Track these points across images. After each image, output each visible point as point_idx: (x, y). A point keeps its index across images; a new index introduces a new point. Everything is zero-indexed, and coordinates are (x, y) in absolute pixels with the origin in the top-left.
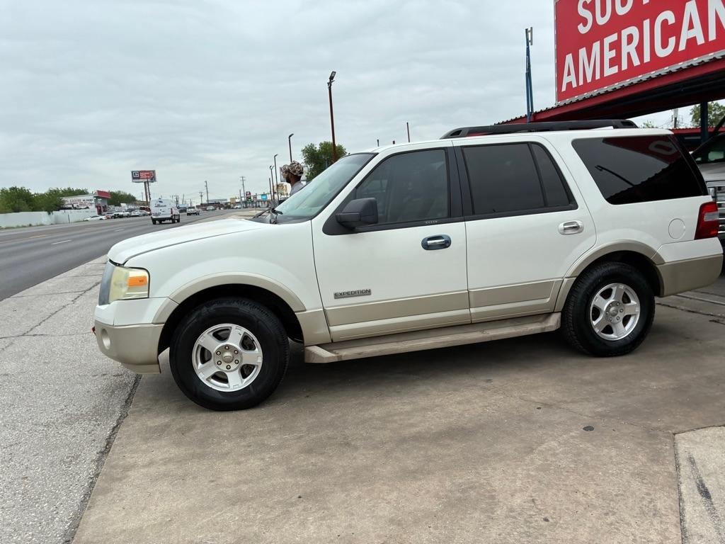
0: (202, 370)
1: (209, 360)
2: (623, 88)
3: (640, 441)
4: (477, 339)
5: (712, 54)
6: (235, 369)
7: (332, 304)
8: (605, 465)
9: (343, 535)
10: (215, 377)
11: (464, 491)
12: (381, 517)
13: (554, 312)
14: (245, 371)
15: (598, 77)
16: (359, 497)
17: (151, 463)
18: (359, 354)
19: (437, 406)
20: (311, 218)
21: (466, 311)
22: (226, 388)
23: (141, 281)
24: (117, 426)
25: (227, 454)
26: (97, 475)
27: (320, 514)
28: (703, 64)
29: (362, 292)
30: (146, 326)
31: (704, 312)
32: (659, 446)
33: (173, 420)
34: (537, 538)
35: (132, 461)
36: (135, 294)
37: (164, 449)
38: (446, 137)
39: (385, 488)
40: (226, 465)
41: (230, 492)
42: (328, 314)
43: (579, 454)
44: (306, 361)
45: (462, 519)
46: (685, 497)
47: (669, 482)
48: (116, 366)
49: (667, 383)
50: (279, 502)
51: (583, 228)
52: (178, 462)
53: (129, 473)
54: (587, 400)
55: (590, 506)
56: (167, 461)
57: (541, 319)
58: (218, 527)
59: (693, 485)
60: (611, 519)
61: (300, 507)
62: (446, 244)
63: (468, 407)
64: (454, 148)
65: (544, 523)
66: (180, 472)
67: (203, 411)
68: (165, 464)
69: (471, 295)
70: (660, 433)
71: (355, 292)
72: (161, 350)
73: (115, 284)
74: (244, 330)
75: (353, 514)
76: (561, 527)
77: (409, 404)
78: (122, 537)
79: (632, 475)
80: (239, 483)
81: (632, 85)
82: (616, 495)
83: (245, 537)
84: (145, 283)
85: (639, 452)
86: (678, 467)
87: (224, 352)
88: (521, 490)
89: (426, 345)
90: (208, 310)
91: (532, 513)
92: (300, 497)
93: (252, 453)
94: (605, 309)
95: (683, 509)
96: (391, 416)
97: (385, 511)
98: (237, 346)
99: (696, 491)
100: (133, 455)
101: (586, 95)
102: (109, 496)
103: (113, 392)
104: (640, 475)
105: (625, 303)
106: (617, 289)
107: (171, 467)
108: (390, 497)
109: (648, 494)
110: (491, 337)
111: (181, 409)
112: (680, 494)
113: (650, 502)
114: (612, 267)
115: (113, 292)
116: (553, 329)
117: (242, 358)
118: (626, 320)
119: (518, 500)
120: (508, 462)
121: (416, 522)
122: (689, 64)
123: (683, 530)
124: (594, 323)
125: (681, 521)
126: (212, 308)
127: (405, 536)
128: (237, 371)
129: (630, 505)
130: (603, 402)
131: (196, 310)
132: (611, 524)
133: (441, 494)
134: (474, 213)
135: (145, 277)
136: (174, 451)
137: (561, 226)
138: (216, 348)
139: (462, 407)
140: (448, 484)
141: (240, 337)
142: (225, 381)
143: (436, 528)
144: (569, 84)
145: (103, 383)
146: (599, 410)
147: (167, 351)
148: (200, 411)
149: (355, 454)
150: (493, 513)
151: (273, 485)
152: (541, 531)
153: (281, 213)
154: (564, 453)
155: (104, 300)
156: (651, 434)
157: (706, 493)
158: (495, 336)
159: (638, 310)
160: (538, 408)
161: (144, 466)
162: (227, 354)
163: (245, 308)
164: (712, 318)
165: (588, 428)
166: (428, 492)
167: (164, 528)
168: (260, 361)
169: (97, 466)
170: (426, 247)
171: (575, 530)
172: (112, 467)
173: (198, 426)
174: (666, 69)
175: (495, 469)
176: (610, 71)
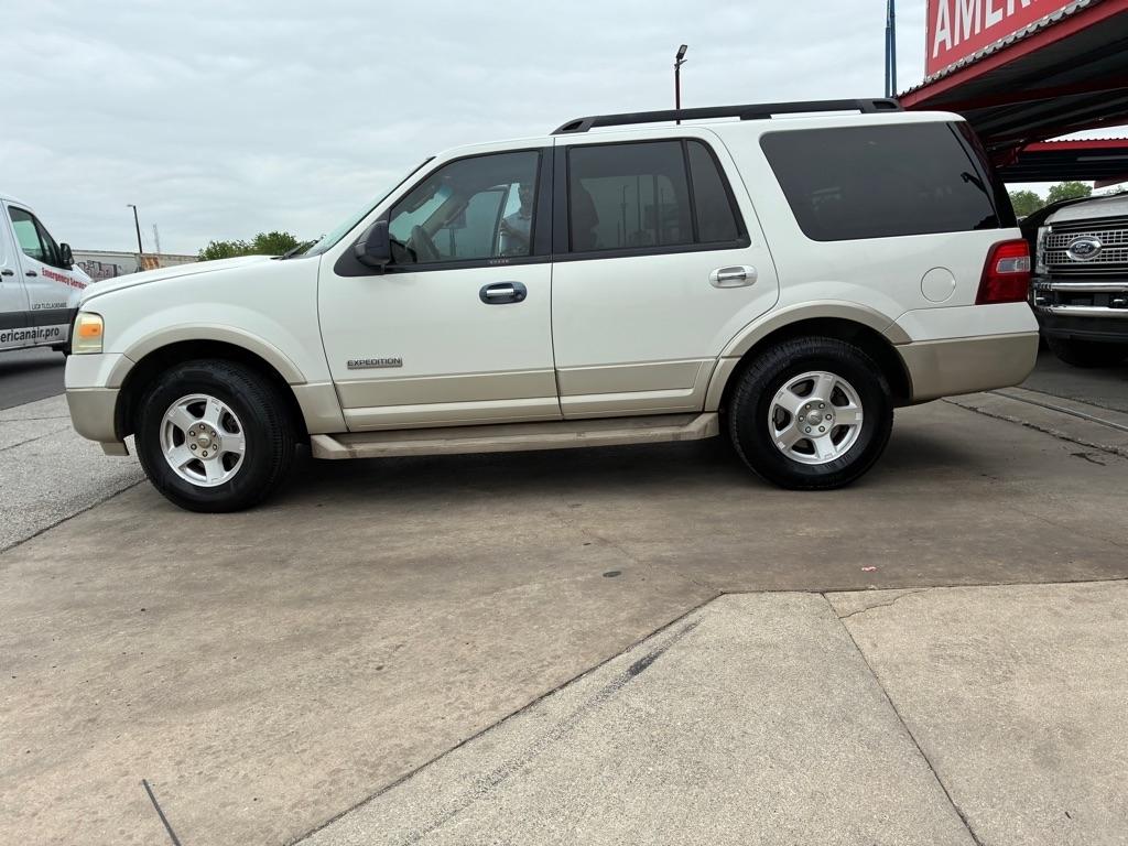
0: (174, 455)
1: (182, 442)
6: (214, 457)
7: (345, 376)
10: (190, 465)
13: (703, 412)
14: (228, 460)
15: (977, 31)
16: (207, 618)
17: (47, 558)
18: (383, 451)
20: (322, 252)
21: (554, 401)
22: (205, 481)
23: (95, 330)
25: (136, 558)
27: (139, 629)
29: (387, 361)
30: (100, 390)
32: (673, 605)
36: (89, 348)
37: (78, 546)
38: (558, 132)
40: (118, 569)
41: (81, 596)
42: (341, 390)
43: (546, 602)
44: (314, 455)
46: (602, 667)
47: (613, 647)
50: (114, 612)
51: (754, 278)
55: (459, 660)
56: (65, 558)
61: (128, 620)
62: (518, 295)
65: (371, 672)
66: (61, 571)
67: (179, 511)
69: (559, 377)
71: (378, 362)
74: (222, 404)
76: (384, 678)
79: (575, 633)
80: (104, 588)
81: (1016, 42)
82: (512, 653)
84: (98, 333)
85: (632, 608)
87: (200, 432)
88: (404, 634)
91: (375, 659)
92: (143, 610)
93: (164, 559)
94: (796, 411)
97: (213, 635)
98: (215, 426)
105: (839, 405)
106: (824, 381)
108: (242, 622)
110: (586, 442)
112: (604, 663)
113: (543, 666)
114: (813, 345)
117: (220, 445)
118: (838, 435)
119: (381, 644)
120: (442, 601)
123: (533, 704)
124: (778, 435)
127: (193, 663)
128: (218, 459)
134: (570, 250)
135: (99, 325)
136: (87, 549)
137: (715, 274)
138: (190, 427)
140: (329, 616)
141: (217, 414)
142: (202, 471)
143: (241, 660)
144: (943, 44)
146: (668, 554)
149: (274, 573)
150: (330, 653)
152: (353, 679)
154: (532, 598)
156: (688, 589)
158: (592, 441)
159: (859, 417)
160: (585, 543)
162: (204, 436)
163: (221, 374)
165: (612, 574)
168: (242, 449)
170: (488, 299)
171: (396, 683)
174: (1061, 11)
175: (412, 607)
176: (994, 18)
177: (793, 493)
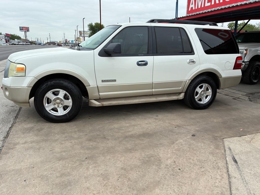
0: (48, 106)
1: (50, 103)
2: (212, 11)
3: (211, 141)
4: (154, 101)
5: (245, 2)
6: (61, 107)
7: (100, 84)
8: (200, 149)
9: (103, 174)
10: (53, 109)
11: (149, 158)
12: (118, 167)
13: (182, 92)
14: (65, 108)
15: (203, 6)
16: (110, 159)
17: (25, 143)
18: (110, 104)
19: (139, 124)
20: (94, 49)
21: (151, 90)
22: (57, 114)
24: (12, 127)
25: (57, 140)
26: (3, 146)
27: (94, 165)
28: (241, 5)
29: (113, 80)
30: (24, 88)
31: (231, 96)
32: (218, 143)
33: (35, 126)
34: (176, 176)
35: (17, 141)
36: (20, 74)
37: (31, 137)
38: (148, 22)
39: (119, 155)
40: (57, 144)
41: (58, 155)
42: (99, 88)
43: (190, 145)
44: (89, 105)
45: (149, 168)
46: (228, 162)
47: (222, 156)
48: (12, 103)
49: (220, 120)
50: (78, 160)
51: (196, 62)
52: (37, 142)
53: (17, 146)
54: (193, 125)
55: (195, 164)
56: (32, 142)
57: (177, 95)
58: (53, 169)
59: (231, 158)
60: (203, 170)
61: (87, 162)
62: (146, 64)
63: (150, 125)
64: (151, 27)
65: (179, 171)
66: (38, 147)
67: (48, 122)
68: (31, 143)
69: (153, 85)
70: (218, 138)
71: (110, 80)
72: (30, 97)
73: (11, 70)
74: (65, 92)
75: (107, 166)
76: (185, 172)
77: (128, 123)
78: (13, 173)
79: (209, 153)
80: (62, 152)
81: (215, 11)
82: (204, 161)
83: (64, 174)
84: (23, 70)
85: (211, 145)
86: (225, 151)
88: (170, 158)
89: (135, 102)
90: (50, 83)
91: (174, 166)
92: (86, 158)
93: (67, 140)
94: (200, 92)
95: (228, 167)
96: (121, 127)
97: (119, 165)
98: (63, 99)
99: (232, 160)
100: (18, 139)
101: (198, 13)
102: (8, 155)
103: (10, 113)
104: (212, 153)
105: (207, 91)
106: (205, 85)
107: (34, 144)
108: (121, 159)
109: (215, 161)
110: (159, 100)
111: (38, 121)
112: (227, 161)
113: (216, 164)
114: (204, 77)
115: (10, 73)
116: (181, 99)
117: (64, 103)
118: (206, 97)
119: (169, 162)
120: (165, 147)
121: (132, 169)
122: (237, 5)
123: (229, 175)
124: (196, 97)
125: (228, 171)
126: (52, 83)
127: (127, 175)
128: (62, 108)
129: (209, 164)
130: (198, 126)
131: (45, 83)
132: (203, 172)
133: (141, 158)
134: (157, 53)
135: (24, 68)
136: (35, 138)
137: (188, 61)
138: (53, 99)
139: (148, 125)
140: (143, 154)
141: (64, 95)
142: (57, 111)
143: (139, 172)
144: (192, 8)
145: (6, 109)
146: (197, 129)
147: (33, 98)
148: (46, 122)
149: (108, 142)
150: (160, 166)
151: (75, 153)
152: (178, 174)
153: (81, 46)
154: (185, 144)
155: (6, 76)
156: (215, 138)
157: (235, 161)
158: (160, 100)
159: (211, 93)
160: (175, 127)
161: (23, 144)
162: (58, 101)
163: (66, 83)
164: (233, 98)
165: (193, 135)
166: (136, 158)
167: (30, 169)
168: (71, 104)
169: (3, 143)
170: (138, 65)
171: (190, 173)
172: (9, 143)
173: (45, 128)
174: (228, 6)
175: (160, 149)
176: (207, 4)
177: (198, 111)
